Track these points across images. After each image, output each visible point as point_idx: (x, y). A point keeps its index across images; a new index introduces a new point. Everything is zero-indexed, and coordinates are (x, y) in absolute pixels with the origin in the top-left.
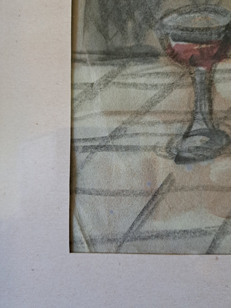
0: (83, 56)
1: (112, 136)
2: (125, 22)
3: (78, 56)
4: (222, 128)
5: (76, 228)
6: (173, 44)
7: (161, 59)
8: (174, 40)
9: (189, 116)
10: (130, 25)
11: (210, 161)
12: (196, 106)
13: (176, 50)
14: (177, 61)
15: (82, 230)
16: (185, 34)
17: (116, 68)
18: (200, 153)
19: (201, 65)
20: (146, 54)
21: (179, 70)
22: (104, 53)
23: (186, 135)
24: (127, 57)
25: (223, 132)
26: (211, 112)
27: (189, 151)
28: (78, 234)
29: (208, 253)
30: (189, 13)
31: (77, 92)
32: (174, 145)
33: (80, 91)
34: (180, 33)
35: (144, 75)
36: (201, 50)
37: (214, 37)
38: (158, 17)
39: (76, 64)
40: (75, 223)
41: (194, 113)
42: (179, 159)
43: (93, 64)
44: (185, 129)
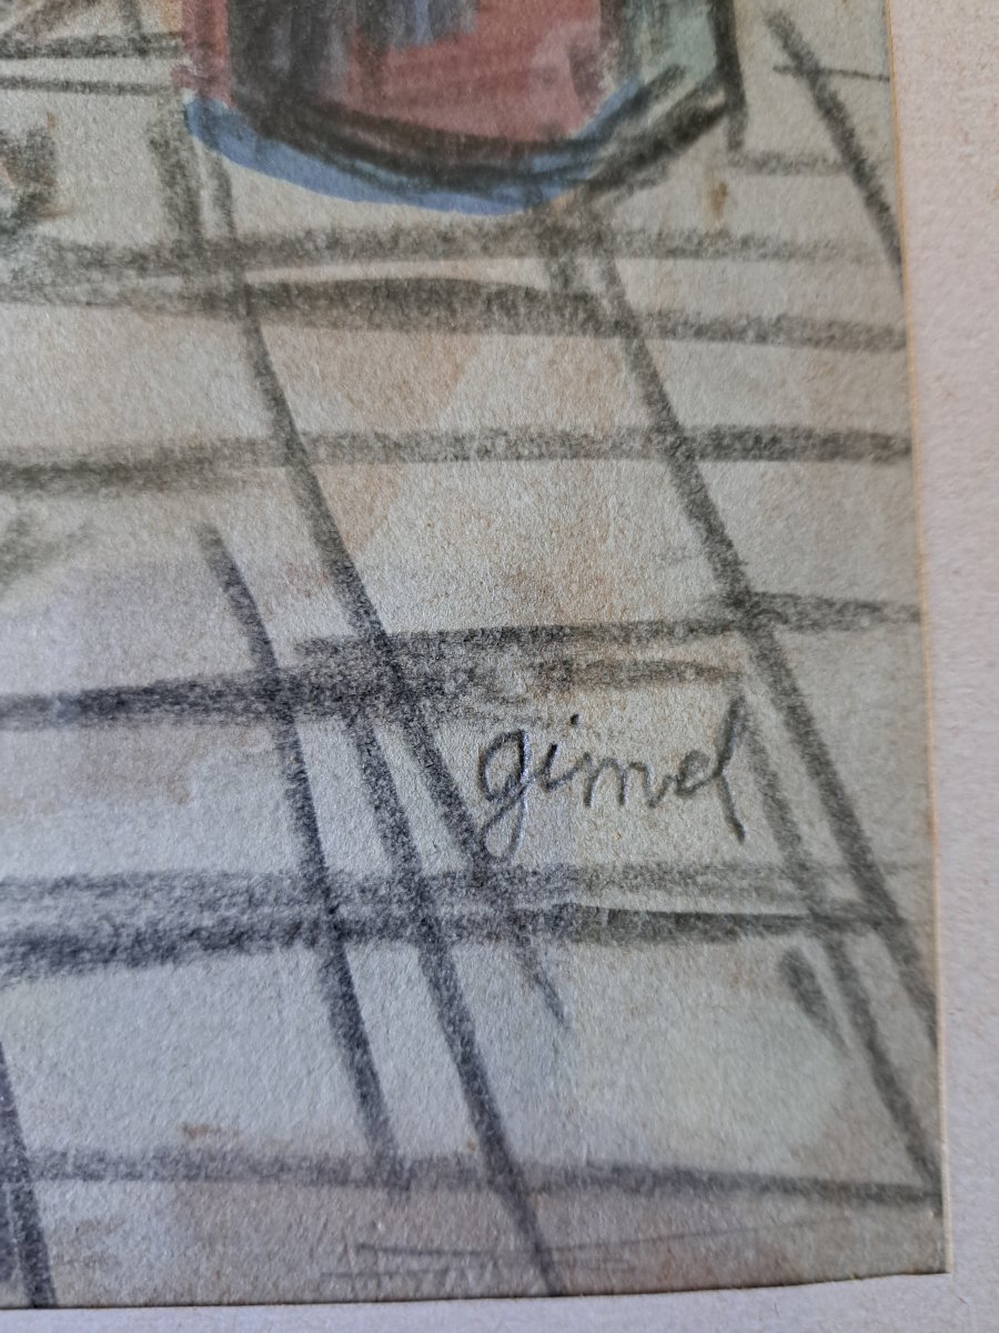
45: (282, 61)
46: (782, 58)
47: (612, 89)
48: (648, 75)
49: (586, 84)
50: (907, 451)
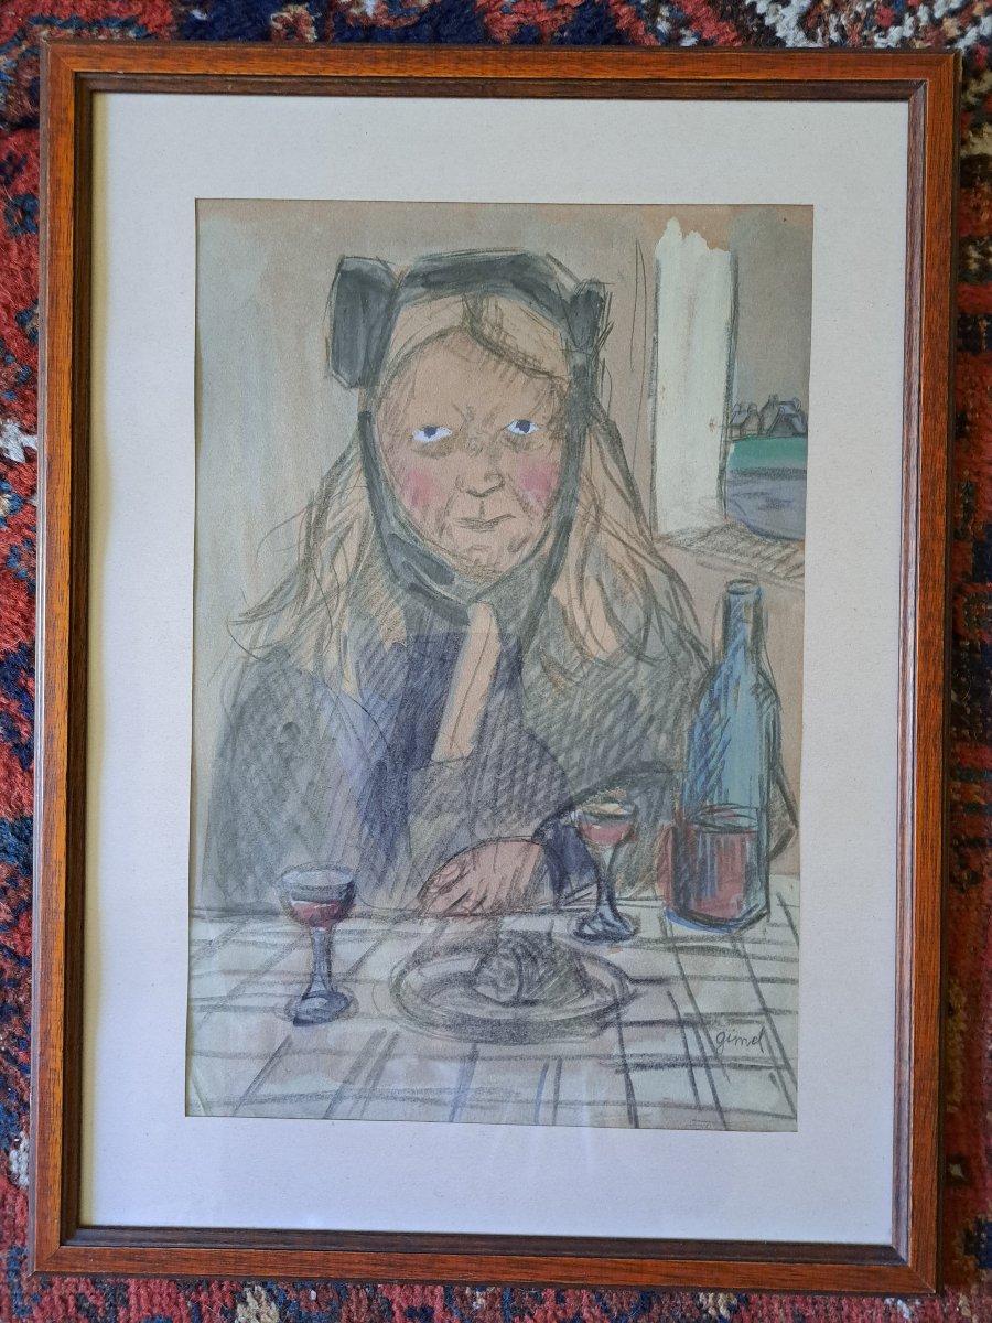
0: (202, 912)
1: (231, 996)
2: (245, 877)
3: (196, 912)
4: (341, 990)
5: (193, 1091)
6: (294, 903)
7: (281, 917)
8: (294, 899)
9: (308, 978)
10: (250, 880)
11: (328, 1024)
12: (315, 967)
13: (296, 909)
14: (297, 920)
15: (198, 1093)
16: (306, 893)
17: (235, 926)
18: (318, 1015)
19: (321, 926)
20: (267, 911)
21: (299, 930)
22: (223, 910)
23: (305, 997)
24: (247, 914)
25: (342, 995)
26: (330, 975)
27: (308, 1013)
28: (194, 1097)
29: (324, 1118)
30: (311, 870)
31: (195, 949)
32: (293, 1006)
33: (198, 948)
34: (300, 891)
35: (264, 933)
36: (321, 910)
37: (335, 896)
38: (279, 874)
39: (194, 920)
40: (191, 1085)
41: (313, 975)
42: (297, 1022)
43: (212, 921)
44: (304, 991)
45: (682, 901)
46: (779, 903)
47: (745, 908)
48: (752, 906)
49: (740, 907)
50: (798, 982)
